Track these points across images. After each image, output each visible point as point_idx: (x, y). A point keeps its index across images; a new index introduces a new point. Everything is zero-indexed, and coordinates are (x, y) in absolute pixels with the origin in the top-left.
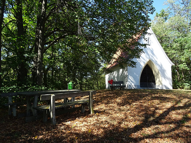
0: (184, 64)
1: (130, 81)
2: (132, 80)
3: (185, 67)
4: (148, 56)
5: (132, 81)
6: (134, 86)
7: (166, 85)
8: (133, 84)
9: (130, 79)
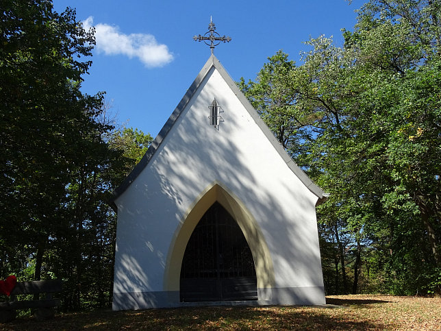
0: (397, 188)
1: (125, 278)
2: (136, 273)
3: (404, 201)
4: (209, 174)
5: (133, 279)
6: (141, 300)
7: (292, 285)
8: (137, 291)
9: (125, 271)
